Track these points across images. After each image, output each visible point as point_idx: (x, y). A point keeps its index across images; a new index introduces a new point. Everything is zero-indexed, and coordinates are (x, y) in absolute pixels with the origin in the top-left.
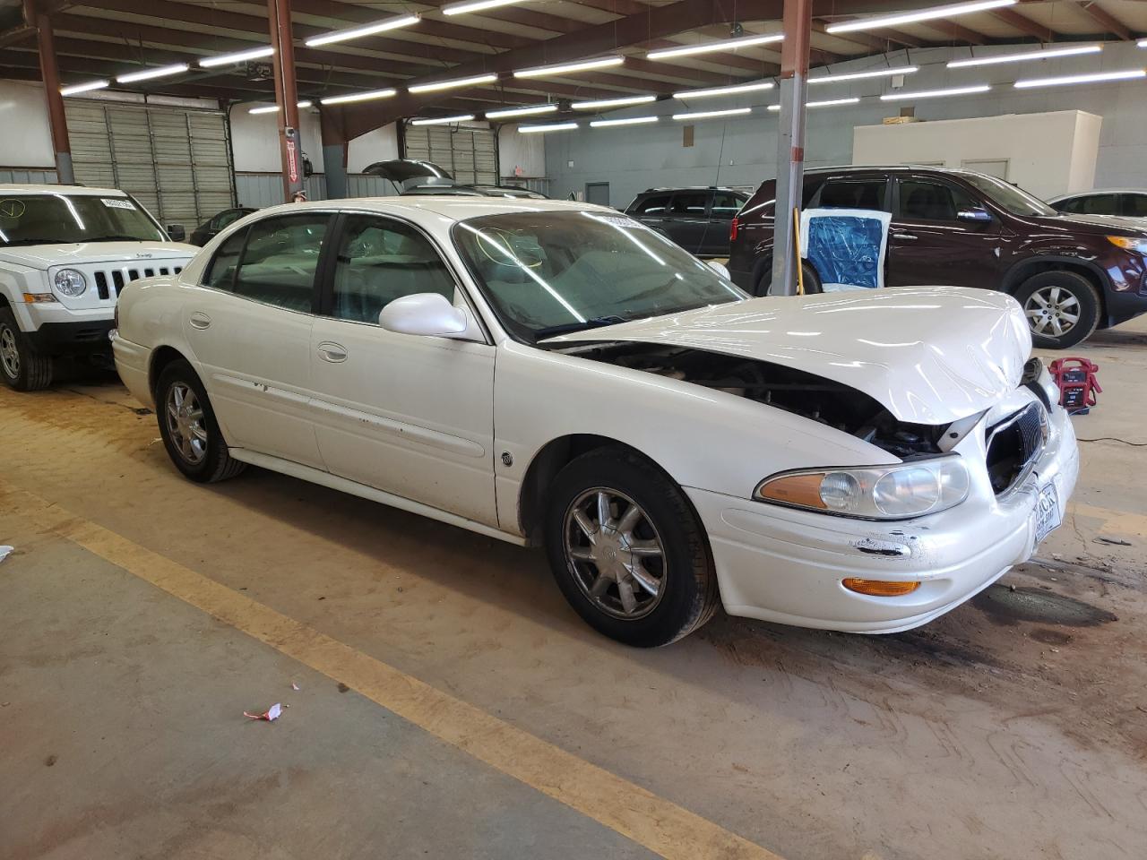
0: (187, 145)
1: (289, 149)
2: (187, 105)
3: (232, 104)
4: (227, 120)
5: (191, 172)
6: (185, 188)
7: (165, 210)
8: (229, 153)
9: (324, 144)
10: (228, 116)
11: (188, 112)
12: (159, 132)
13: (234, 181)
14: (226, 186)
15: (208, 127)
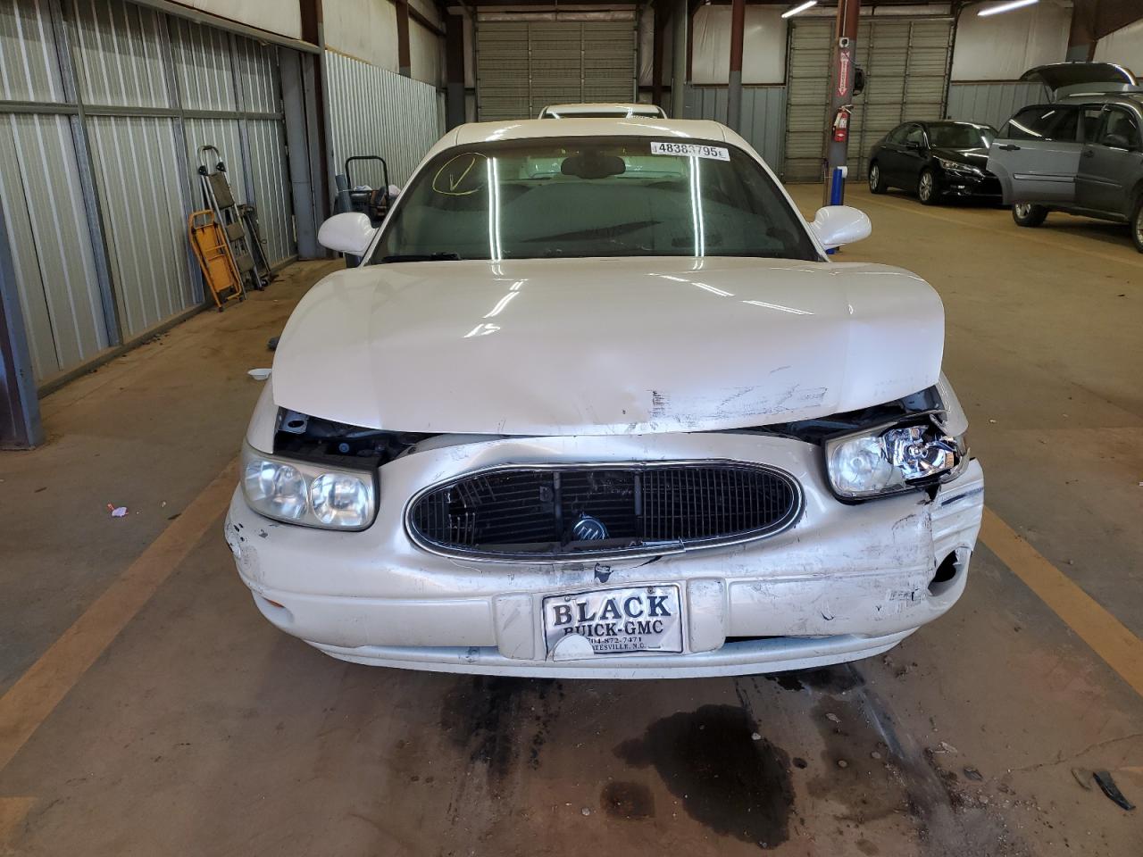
0: (905, 55)
1: (842, 60)
2: (915, 12)
3: (963, 8)
4: (955, 25)
5: (902, 83)
6: (893, 100)
7: (869, 122)
8: (949, 61)
9: (1071, 44)
10: (956, 21)
11: (913, 20)
12: (879, 43)
13: (947, 91)
14: (937, 97)
15: (933, 34)
